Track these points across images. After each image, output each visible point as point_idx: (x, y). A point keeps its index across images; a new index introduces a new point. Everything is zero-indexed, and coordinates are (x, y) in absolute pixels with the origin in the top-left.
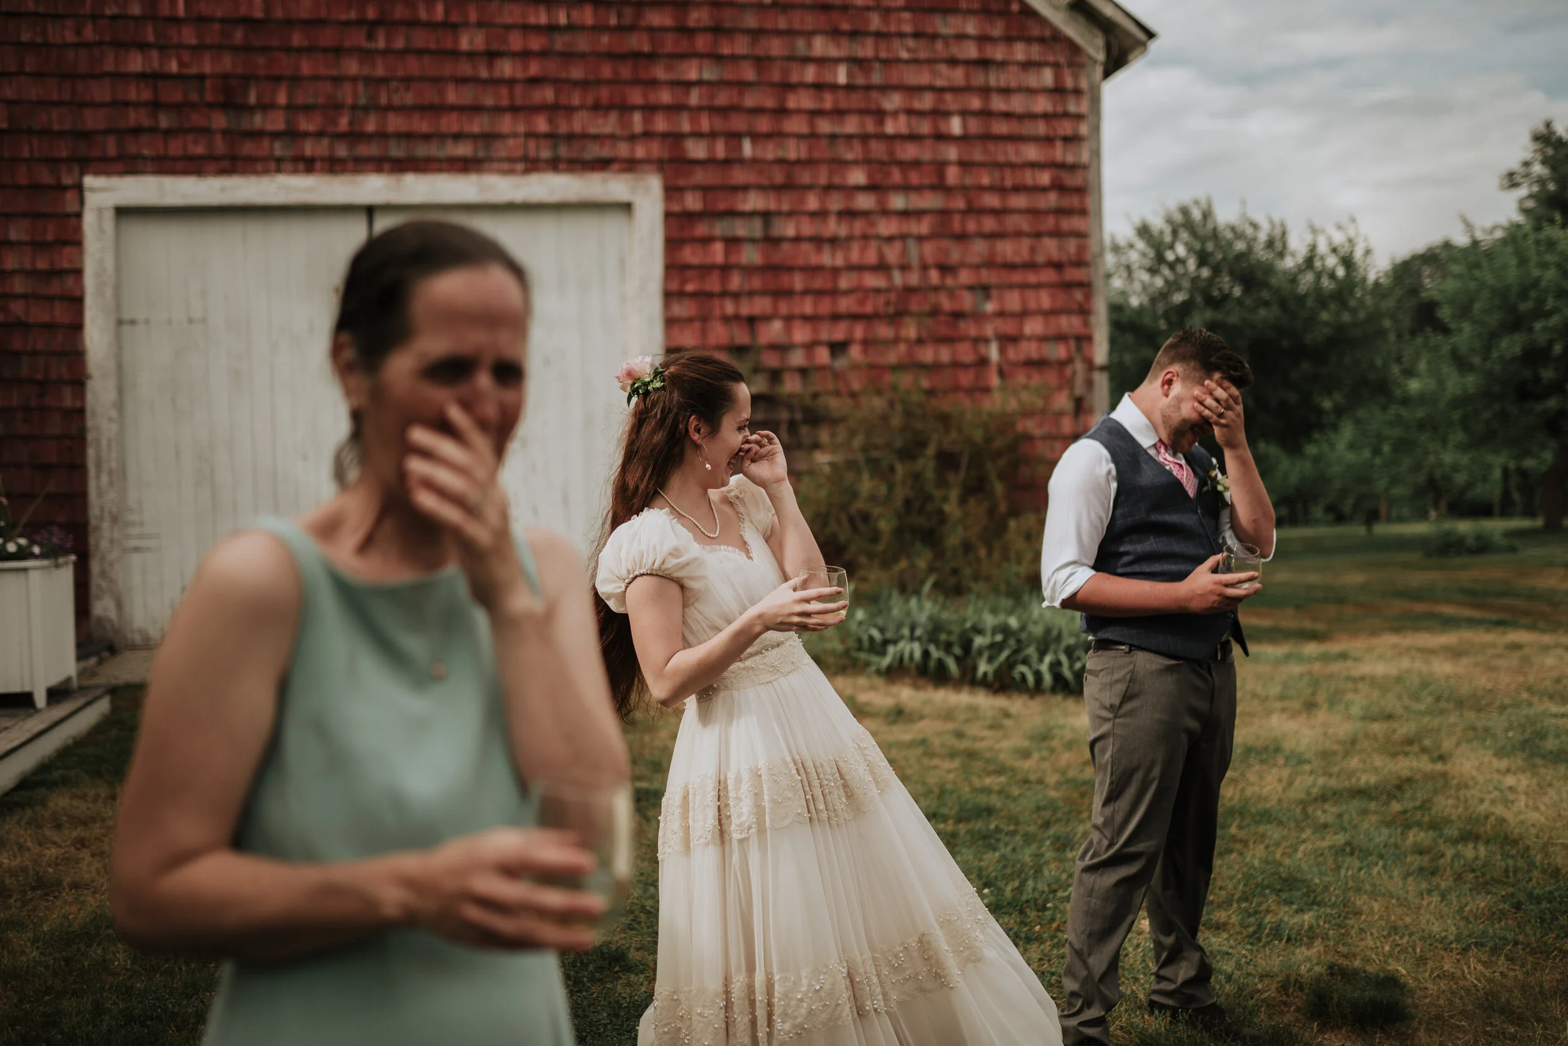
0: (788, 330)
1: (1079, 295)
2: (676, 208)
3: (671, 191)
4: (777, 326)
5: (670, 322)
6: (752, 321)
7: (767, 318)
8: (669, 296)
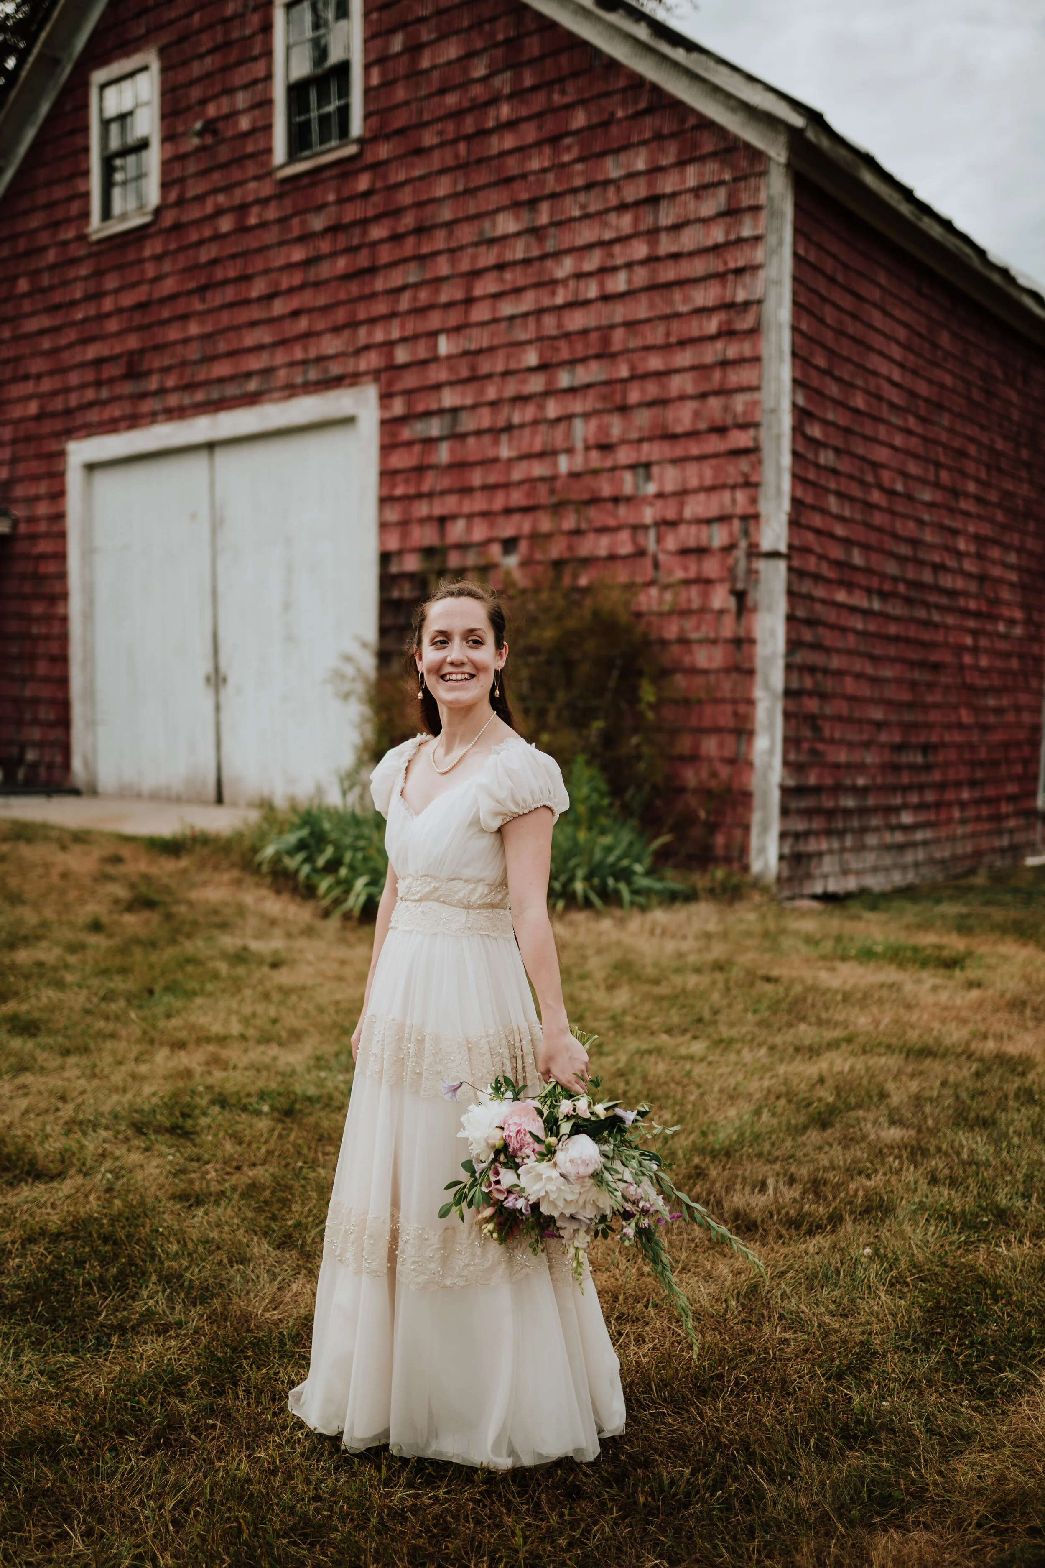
0: (469, 529)
1: (744, 464)
2: (388, 415)
3: (385, 397)
4: (461, 524)
5: (383, 526)
6: (442, 521)
7: (454, 517)
8: (384, 501)
